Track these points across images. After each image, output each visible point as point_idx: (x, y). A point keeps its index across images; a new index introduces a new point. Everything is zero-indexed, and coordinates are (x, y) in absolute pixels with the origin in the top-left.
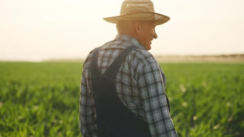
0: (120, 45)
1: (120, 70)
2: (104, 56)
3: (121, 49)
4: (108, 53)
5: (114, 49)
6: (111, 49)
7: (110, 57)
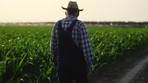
0: (71, 19)
1: (74, 28)
2: (65, 24)
3: (72, 21)
4: (67, 22)
5: (69, 21)
6: (68, 21)
7: (68, 24)
